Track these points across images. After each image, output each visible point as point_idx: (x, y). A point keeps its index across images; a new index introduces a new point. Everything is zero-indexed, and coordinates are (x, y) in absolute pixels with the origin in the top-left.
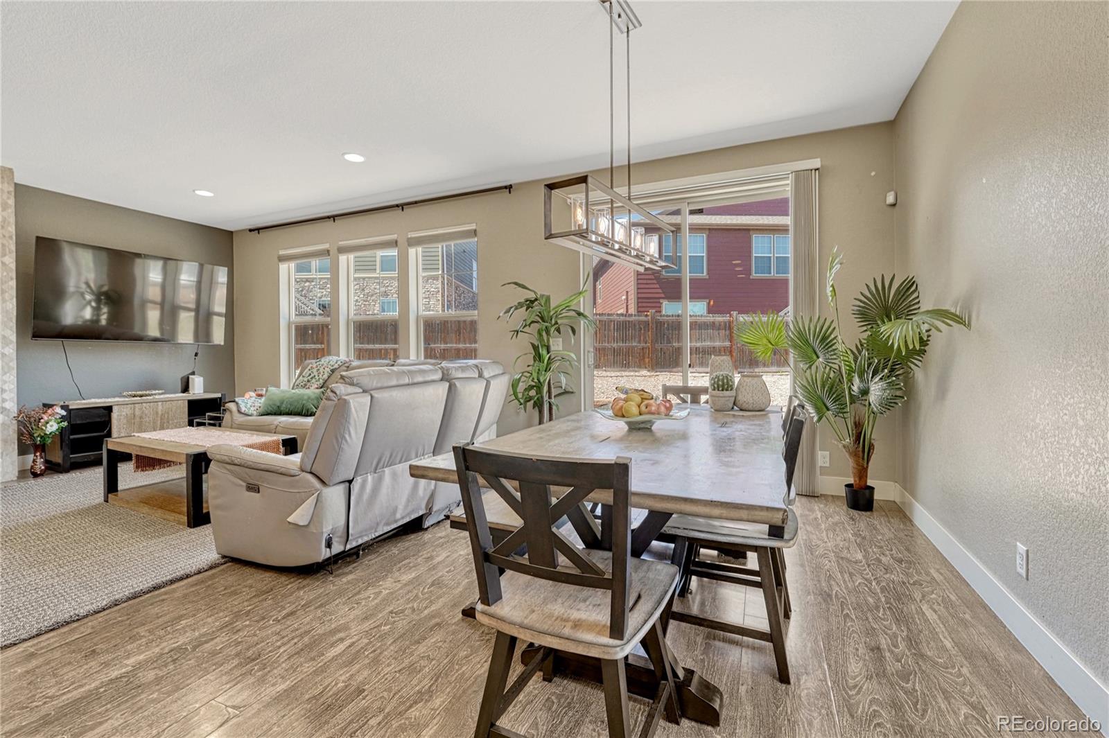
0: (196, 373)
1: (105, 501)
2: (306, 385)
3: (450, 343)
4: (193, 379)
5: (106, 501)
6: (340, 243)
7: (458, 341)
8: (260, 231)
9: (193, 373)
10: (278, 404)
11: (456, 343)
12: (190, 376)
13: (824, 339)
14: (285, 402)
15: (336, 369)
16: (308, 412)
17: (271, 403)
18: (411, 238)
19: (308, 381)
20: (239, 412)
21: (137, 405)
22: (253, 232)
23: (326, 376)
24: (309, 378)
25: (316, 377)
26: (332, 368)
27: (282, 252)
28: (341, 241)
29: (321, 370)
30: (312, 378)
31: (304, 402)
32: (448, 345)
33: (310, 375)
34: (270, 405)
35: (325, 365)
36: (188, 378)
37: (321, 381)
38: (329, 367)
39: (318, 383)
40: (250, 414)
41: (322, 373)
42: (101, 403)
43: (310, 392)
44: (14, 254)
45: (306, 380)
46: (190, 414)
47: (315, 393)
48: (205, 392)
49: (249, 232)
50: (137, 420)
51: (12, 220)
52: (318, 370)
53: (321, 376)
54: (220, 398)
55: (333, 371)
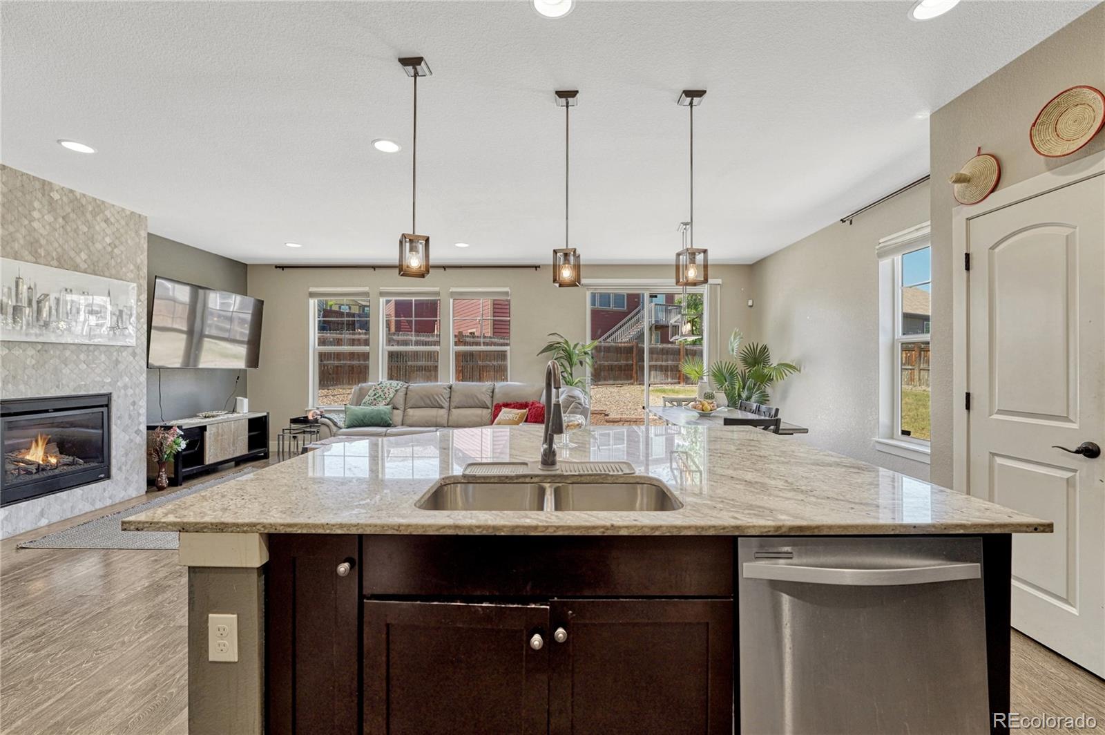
2: (372, 403)
4: (241, 400)
6: (381, 288)
8: (286, 268)
12: (238, 398)
13: (731, 373)
18: (453, 292)
19: (375, 399)
20: (335, 425)
22: (278, 269)
23: (391, 396)
24: (375, 397)
25: (382, 396)
26: (395, 389)
27: (312, 289)
29: (386, 390)
30: (378, 397)
33: (375, 395)
37: (389, 399)
39: (386, 401)
40: (341, 427)
41: (388, 393)
42: (197, 423)
43: (382, 407)
44: (146, 292)
45: (372, 398)
46: (249, 431)
47: (388, 409)
48: (249, 412)
49: (274, 267)
50: (220, 438)
51: (146, 262)
52: (383, 391)
53: (387, 395)
54: (265, 417)
55: (396, 391)
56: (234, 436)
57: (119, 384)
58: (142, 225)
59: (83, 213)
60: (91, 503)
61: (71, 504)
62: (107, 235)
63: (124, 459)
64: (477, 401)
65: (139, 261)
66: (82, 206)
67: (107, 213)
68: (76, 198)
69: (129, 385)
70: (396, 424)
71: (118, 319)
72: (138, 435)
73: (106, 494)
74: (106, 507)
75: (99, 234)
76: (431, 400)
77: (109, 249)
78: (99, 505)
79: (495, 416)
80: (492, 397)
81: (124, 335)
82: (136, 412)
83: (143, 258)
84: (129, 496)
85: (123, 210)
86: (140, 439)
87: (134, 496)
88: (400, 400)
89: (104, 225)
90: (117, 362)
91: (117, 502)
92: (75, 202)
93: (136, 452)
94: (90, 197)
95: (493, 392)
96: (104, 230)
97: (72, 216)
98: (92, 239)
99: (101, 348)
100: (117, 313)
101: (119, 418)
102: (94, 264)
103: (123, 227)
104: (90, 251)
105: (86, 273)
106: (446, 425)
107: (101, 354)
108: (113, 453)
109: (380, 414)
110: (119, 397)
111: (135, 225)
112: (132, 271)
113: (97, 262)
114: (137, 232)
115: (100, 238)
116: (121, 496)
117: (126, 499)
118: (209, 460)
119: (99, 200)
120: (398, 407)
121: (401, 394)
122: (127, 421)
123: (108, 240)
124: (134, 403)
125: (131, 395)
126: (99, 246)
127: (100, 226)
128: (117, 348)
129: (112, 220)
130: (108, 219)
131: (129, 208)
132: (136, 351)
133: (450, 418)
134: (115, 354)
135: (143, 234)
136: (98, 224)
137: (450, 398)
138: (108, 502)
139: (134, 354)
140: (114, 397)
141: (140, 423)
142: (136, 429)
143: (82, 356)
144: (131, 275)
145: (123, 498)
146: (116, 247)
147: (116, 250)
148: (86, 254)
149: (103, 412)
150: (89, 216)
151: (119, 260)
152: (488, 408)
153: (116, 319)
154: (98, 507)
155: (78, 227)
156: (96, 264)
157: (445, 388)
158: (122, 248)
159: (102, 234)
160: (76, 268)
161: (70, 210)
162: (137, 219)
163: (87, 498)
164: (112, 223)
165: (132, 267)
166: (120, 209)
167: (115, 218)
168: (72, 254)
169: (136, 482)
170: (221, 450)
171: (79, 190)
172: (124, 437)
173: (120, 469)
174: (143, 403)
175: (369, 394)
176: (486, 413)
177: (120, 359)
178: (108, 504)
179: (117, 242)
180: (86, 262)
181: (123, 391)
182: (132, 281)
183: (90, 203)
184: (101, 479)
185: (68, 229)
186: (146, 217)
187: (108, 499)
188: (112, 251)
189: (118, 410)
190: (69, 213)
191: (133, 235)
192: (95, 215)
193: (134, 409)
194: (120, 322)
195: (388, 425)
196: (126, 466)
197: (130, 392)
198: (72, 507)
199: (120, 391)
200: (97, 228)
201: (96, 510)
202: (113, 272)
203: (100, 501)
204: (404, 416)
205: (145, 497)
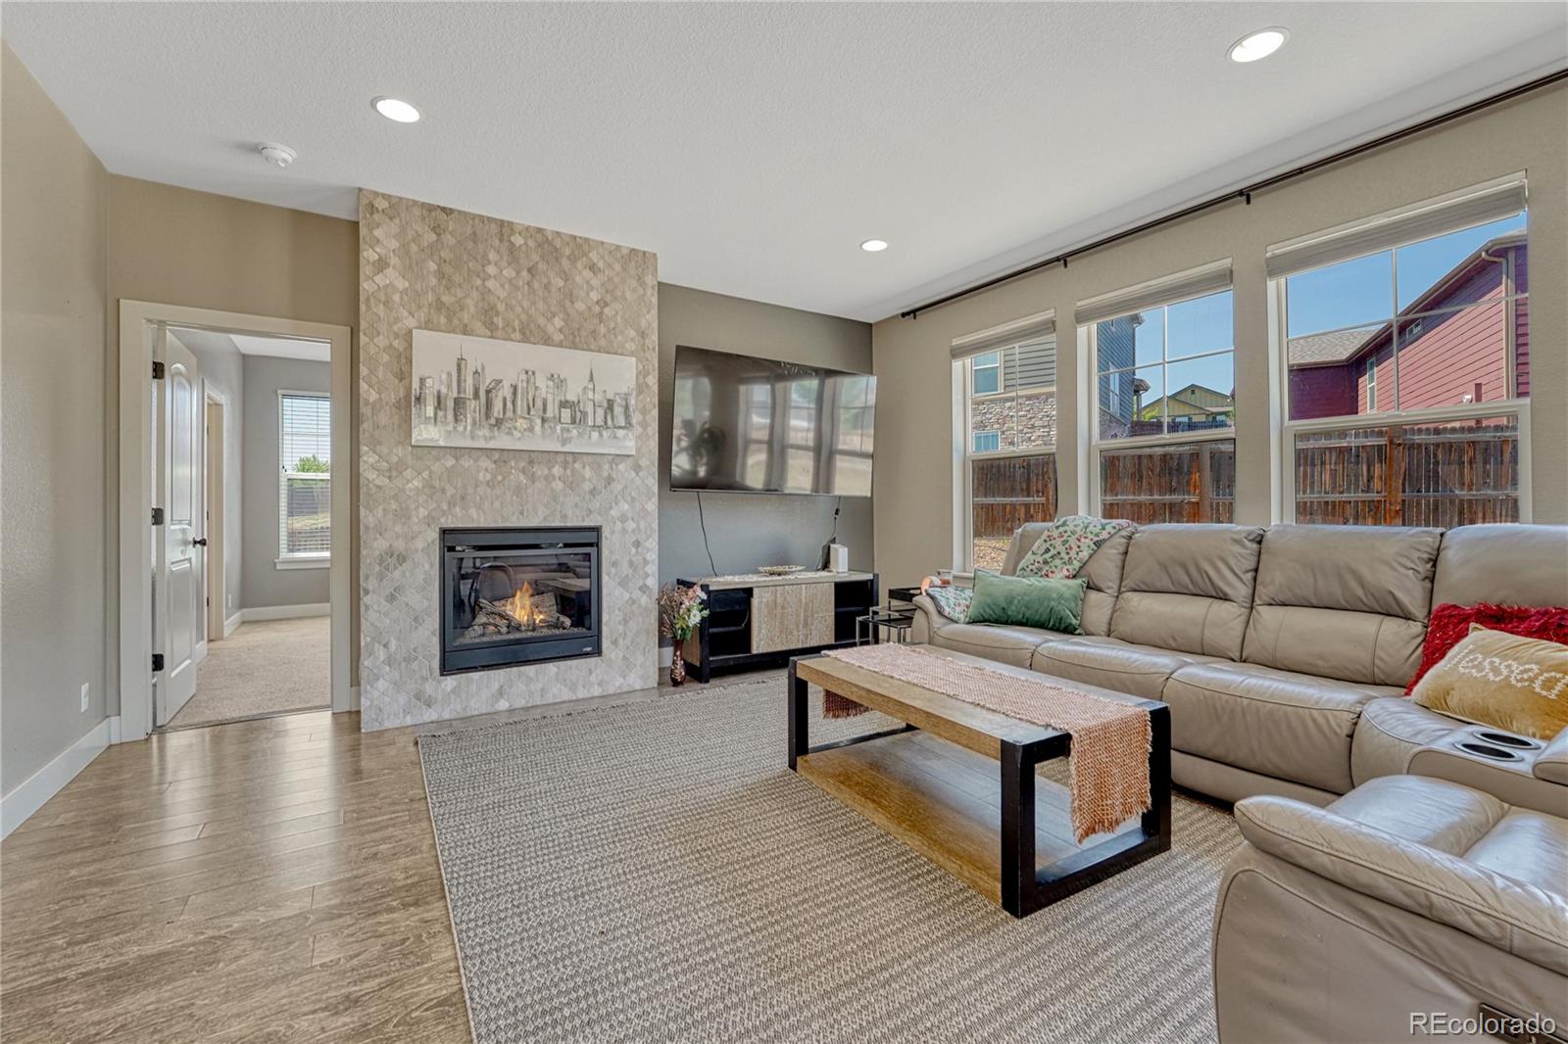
0: (837, 541)
1: (790, 766)
2: (1040, 569)
3: (1122, 494)
4: (836, 549)
5: (793, 766)
6: (1079, 304)
7: (1138, 490)
8: (917, 313)
9: (833, 541)
10: (1004, 605)
11: (1134, 494)
12: (832, 546)
14: (1016, 601)
15: (1104, 540)
16: (1060, 623)
17: (989, 601)
18: (1275, 257)
19: (1046, 562)
20: (940, 613)
21: (778, 588)
22: (907, 317)
23: (1085, 555)
24: (1047, 556)
25: (1063, 555)
26: (1096, 539)
27: (956, 342)
28: (1079, 300)
29: (1073, 542)
30: (1053, 557)
31: (1053, 603)
32: (1119, 497)
33: (1047, 550)
34: (989, 606)
35: (1079, 532)
36: (829, 547)
37: (1077, 564)
38: (1090, 536)
39: (1070, 567)
40: (955, 619)
41: (1075, 549)
42: (741, 583)
43: (1059, 584)
44: (657, 372)
45: (1041, 560)
46: (837, 606)
47: (1069, 588)
48: (849, 570)
49: (900, 317)
50: (779, 611)
51: (655, 325)
52: (1065, 542)
53: (1073, 554)
54: (872, 581)
55: (1098, 544)
56: (805, 610)
57: (612, 512)
58: (648, 268)
59: (557, 259)
60: (570, 689)
61: (541, 686)
62: (592, 288)
63: (621, 628)
64: (1360, 592)
65: (643, 324)
66: (556, 249)
67: (593, 256)
68: (547, 239)
69: (629, 515)
70: (1092, 629)
71: (606, 413)
72: (644, 593)
73: (593, 678)
74: (593, 698)
75: (582, 288)
76: (1189, 575)
77: (597, 309)
78: (582, 694)
79: (1434, 651)
80: (1432, 579)
81: (615, 437)
82: (641, 558)
83: (651, 318)
84: (629, 685)
85: (618, 247)
86: (649, 600)
87: (638, 687)
88: (1106, 568)
89: (587, 274)
90: (610, 480)
91: (611, 692)
92: (546, 246)
93: (640, 619)
94: (566, 234)
95: (1434, 562)
96: (588, 282)
97: (542, 266)
98: (571, 297)
99: (585, 458)
100: (606, 405)
101: (614, 564)
102: (573, 334)
103: (617, 274)
104: (568, 315)
105: (561, 346)
106: (1236, 655)
107: (584, 467)
108: (605, 617)
109: (1050, 599)
110: (613, 532)
111: (637, 268)
112: (632, 340)
113: (579, 329)
114: (639, 279)
115: (582, 294)
116: (617, 684)
117: (625, 690)
118: (758, 648)
119: (581, 238)
120: (1103, 586)
121: (1111, 553)
122: (625, 569)
123: (594, 296)
124: (637, 544)
125: (633, 531)
126: (580, 306)
127: (581, 276)
128: (610, 458)
129: (601, 265)
130: (594, 264)
131: (628, 243)
132: (640, 463)
133: (1251, 632)
134: (606, 466)
135: (650, 281)
136: (580, 273)
137: (1256, 570)
138: (597, 691)
139: (637, 468)
140: (605, 533)
141: (647, 575)
142: (641, 583)
143: (557, 470)
144: (630, 346)
145: (619, 687)
146: (606, 305)
147: (606, 310)
148: (563, 319)
149: (589, 554)
150: (565, 263)
151: (612, 325)
152: (1408, 617)
153: (603, 412)
154: (581, 696)
155: (549, 283)
156: (576, 333)
157: (1238, 542)
158: (617, 306)
159: (585, 287)
160: (547, 341)
161: (538, 258)
162: (642, 260)
163: (565, 680)
164: (600, 270)
165: (633, 333)
166: (613, 248)
167: (605, 261)
168: (542, 321)
169: (641, 666)
170: (781, 631)
171: (550, 226)
172: (622, 593)
173: (615, 642)
174: (652, 544)
175: (1034, 548)
176: (1400, 639)
177: (614, 476)
178: (596, 694)
179: (608, 298)
180: (561, 332)
181: (619, 524)
182: (632, 354)
183: (568, 244)
184: (587, 655)
185: (536, 285)
186: (655, 255)
187: (596, 686)
188: (601, 313)
189: (611, 552)
190: (537, 263)
191: (634, 284)
192: (573, 259)
193: (637, 552)
194: (609, 418)
195: (1068, 630)
196: (624, 639)
197: (631, 525)
198: (542, 690)
199: (614, 523)
200: (578, 279)
201: (578, 700)
202: (603, 342)
203: (584, 686)
204: (1114, 611)
205: (656, 691)
